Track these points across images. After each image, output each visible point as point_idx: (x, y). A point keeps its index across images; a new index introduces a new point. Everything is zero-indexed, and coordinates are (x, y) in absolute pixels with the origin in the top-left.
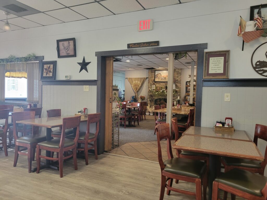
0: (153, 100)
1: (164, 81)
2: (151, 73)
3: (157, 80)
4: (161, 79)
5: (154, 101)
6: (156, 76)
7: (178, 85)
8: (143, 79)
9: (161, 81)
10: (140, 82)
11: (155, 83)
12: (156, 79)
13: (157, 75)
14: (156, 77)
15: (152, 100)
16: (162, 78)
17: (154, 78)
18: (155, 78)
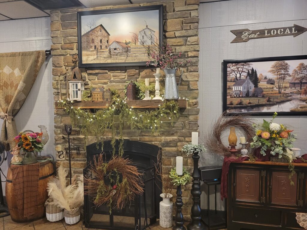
0: (78, 149)
1: (121, 60)
2: (64, 26)
3: (92, 58)
4: (106, 54)
5: (83, 151)
6: (84, 39)
7: (188, 76)
8: (33, 58)
9: (109, 61)
10: (22, 69)
11: (84, 74)
12: (84, 52)
13: (87, 34)
14: (84, 45)
15: (74, 149)
16: (112, 47)
17: (75, 51)
18: (80, 49)
